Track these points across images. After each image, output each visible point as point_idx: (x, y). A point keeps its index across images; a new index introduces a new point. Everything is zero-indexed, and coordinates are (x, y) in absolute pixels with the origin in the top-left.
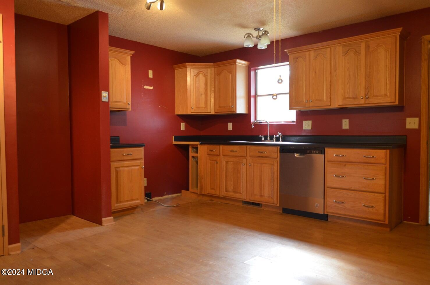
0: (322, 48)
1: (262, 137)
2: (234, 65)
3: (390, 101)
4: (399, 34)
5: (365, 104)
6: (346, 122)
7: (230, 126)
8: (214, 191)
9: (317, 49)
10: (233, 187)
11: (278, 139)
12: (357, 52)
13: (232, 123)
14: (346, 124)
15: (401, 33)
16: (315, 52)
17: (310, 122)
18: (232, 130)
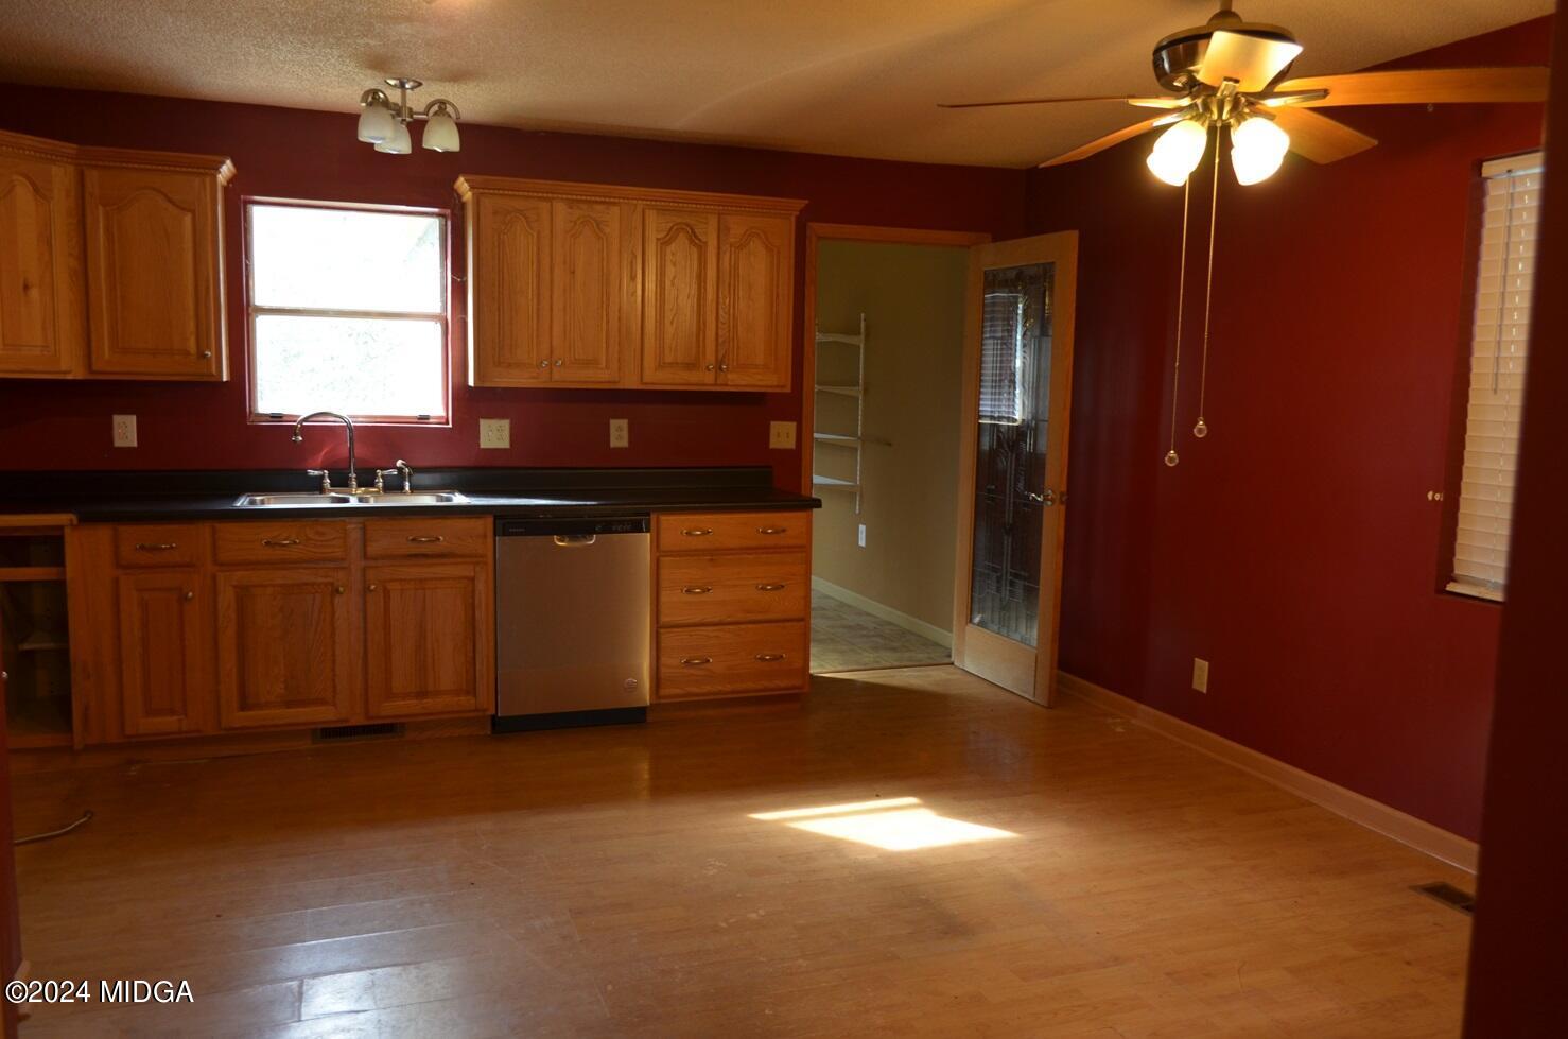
0: (597, 202)
1: (322, 477)
2: (208, 180)
3: (775, 384)
4: (798, 213)
5: (716, 385)
6: (619, 429)
7: (126, 431)
8: (175, 718)
9: (578, 201)
10: (282, 686)
11: (394, 487)
12: (696, 236)
13: (134, 418)
14: (619, 434)
15: (801, 211)
16: (571, 208)
17: (505, 424)
18: (135, 444)
